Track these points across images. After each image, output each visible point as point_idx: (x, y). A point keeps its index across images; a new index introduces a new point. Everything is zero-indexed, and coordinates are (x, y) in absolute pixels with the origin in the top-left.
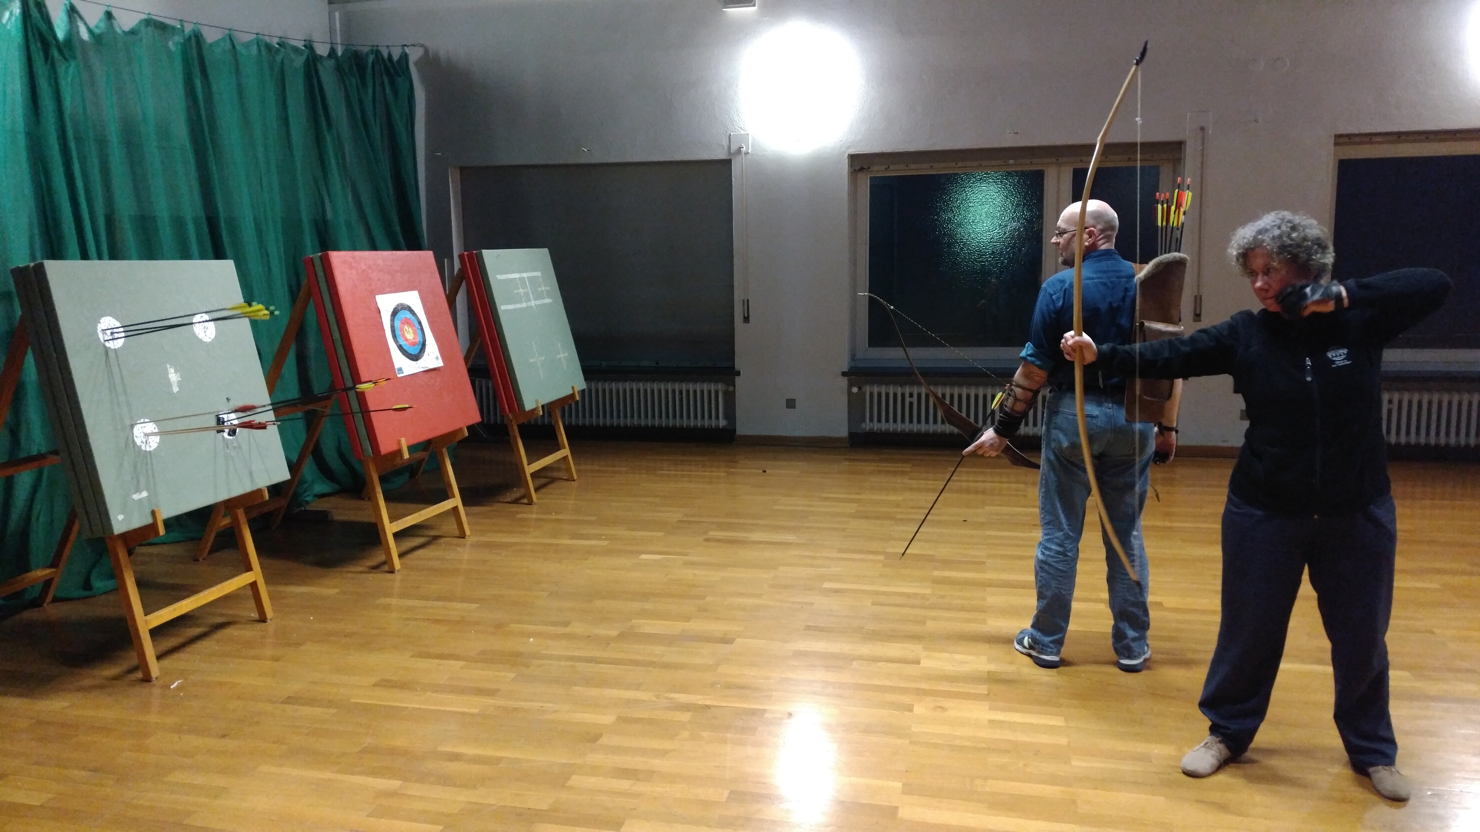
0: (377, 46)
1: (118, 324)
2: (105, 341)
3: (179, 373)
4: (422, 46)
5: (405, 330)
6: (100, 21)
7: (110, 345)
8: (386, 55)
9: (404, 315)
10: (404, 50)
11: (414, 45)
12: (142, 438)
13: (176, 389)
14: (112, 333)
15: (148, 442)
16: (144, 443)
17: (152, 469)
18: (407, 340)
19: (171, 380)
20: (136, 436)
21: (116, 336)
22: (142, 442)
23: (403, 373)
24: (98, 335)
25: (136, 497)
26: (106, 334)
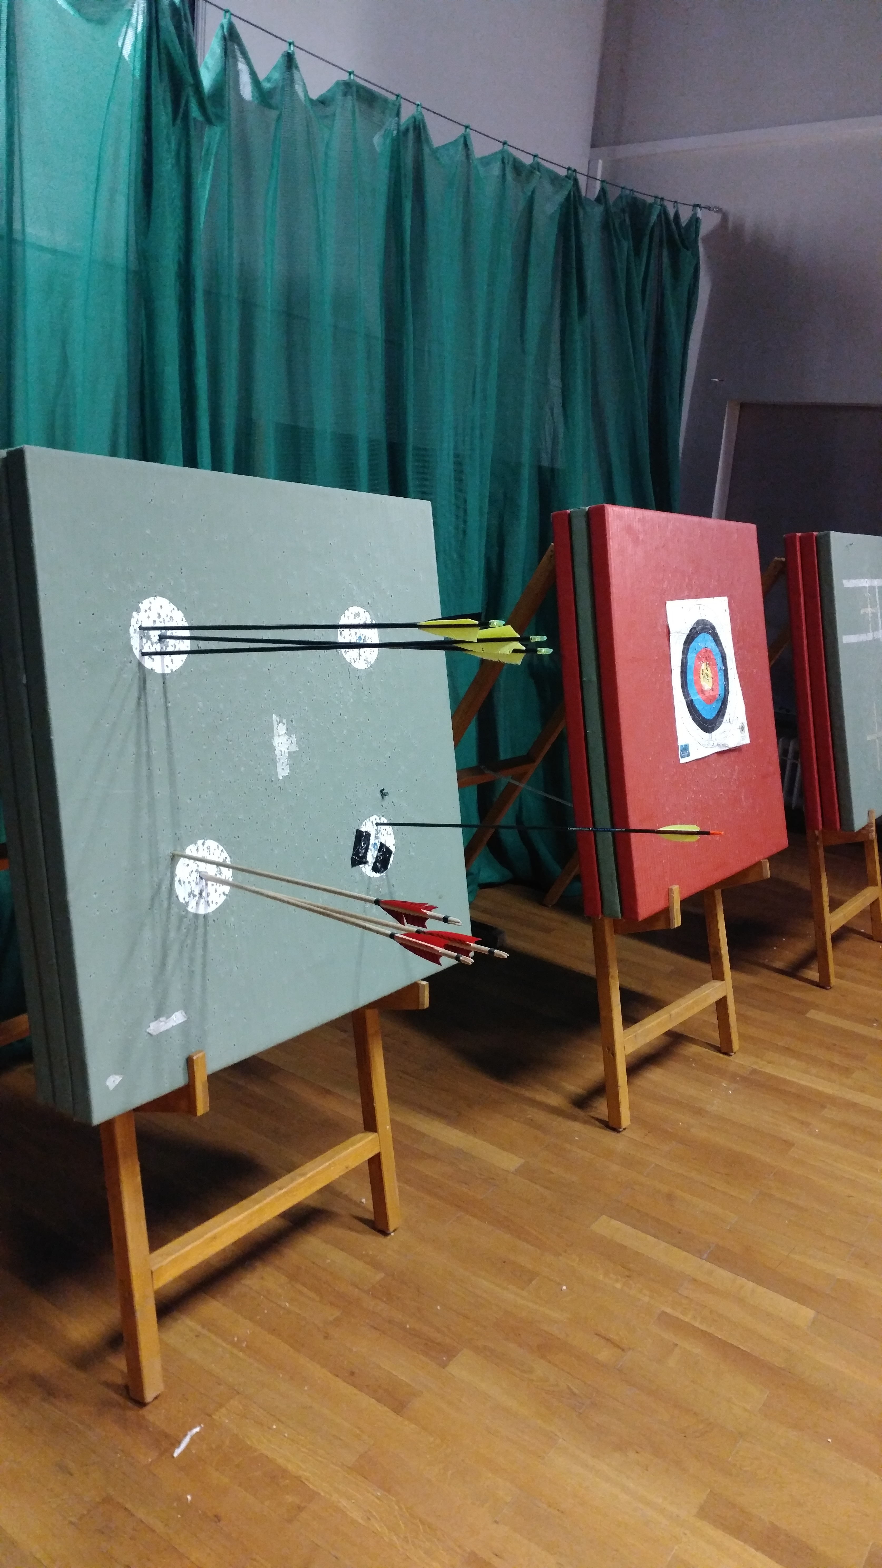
0: (662, 199)
1: (179, 619)
2: (144, 654)
3: (294, 736)
4: (719, 210)
5: (701, 672)
6: (275, 68)
7: (154, 664)
8: (672, 215)
9: (704, 641)
10: (695, 214)
11: (709, 208)
12: (193, 884)
13: (283, 771)
14: (162, 638)
15: (204, 894)
16: (194, 896)
17: (204, 956)
18: (702, 691)
19: (277, 752)
20: (180, 881)
21: (171, 645)
22: (191, 894)
23: (689, 755)
24: (129, 638)
25: (157, 1027)
26: (149, 638)
